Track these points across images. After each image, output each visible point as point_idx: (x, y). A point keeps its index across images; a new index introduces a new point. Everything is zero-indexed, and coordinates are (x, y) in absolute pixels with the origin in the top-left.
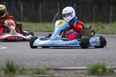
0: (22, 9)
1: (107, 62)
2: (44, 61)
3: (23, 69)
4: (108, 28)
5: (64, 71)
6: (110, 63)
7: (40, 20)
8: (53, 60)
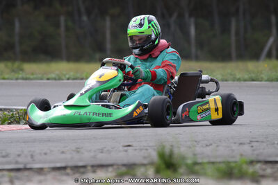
2: (241, 144)
3: (196, 164)
7: (234, 55)
8: (262, 142)
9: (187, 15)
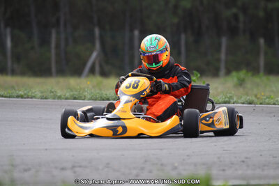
0: (9, 43)
1: (214, 172)
2: (63, 169)
4: (216, 88)
6: (221, 172)
7: (54, 69)
8: (86, 167)
9: (2, 26)
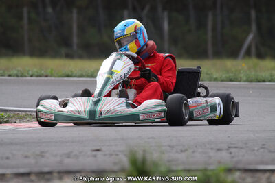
2: (219, 150)
3: (170, 171)
5: (268, 174)
7: (210, 52)
8: (241, 148)
9: (160, 9)
